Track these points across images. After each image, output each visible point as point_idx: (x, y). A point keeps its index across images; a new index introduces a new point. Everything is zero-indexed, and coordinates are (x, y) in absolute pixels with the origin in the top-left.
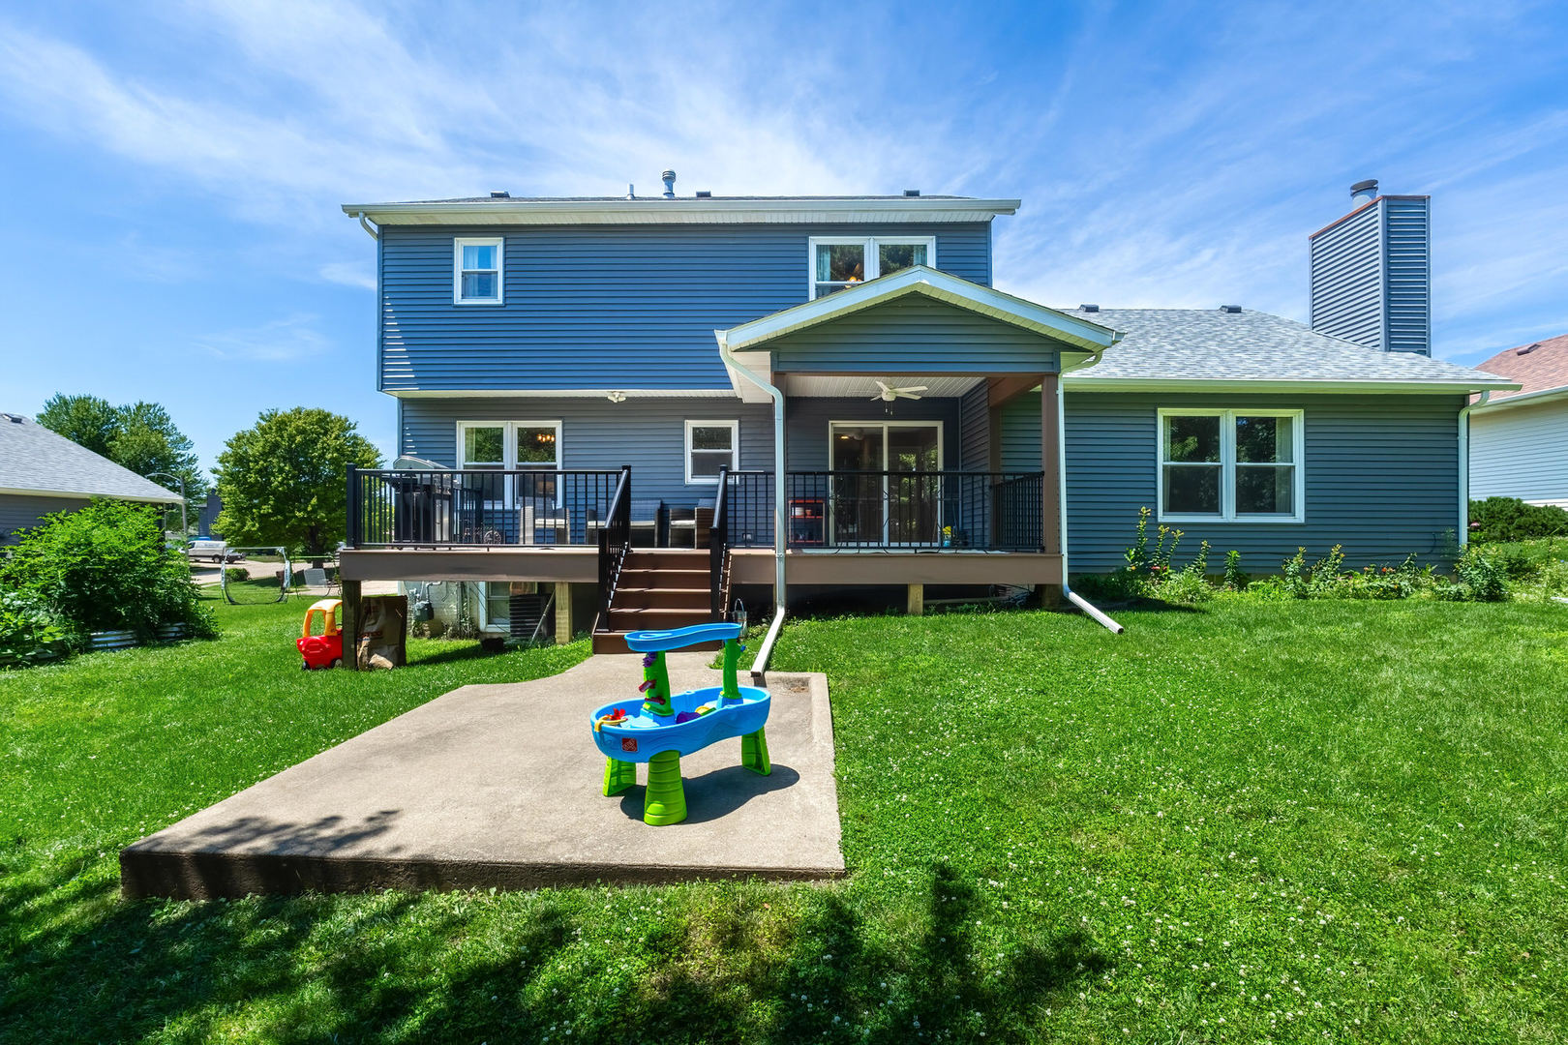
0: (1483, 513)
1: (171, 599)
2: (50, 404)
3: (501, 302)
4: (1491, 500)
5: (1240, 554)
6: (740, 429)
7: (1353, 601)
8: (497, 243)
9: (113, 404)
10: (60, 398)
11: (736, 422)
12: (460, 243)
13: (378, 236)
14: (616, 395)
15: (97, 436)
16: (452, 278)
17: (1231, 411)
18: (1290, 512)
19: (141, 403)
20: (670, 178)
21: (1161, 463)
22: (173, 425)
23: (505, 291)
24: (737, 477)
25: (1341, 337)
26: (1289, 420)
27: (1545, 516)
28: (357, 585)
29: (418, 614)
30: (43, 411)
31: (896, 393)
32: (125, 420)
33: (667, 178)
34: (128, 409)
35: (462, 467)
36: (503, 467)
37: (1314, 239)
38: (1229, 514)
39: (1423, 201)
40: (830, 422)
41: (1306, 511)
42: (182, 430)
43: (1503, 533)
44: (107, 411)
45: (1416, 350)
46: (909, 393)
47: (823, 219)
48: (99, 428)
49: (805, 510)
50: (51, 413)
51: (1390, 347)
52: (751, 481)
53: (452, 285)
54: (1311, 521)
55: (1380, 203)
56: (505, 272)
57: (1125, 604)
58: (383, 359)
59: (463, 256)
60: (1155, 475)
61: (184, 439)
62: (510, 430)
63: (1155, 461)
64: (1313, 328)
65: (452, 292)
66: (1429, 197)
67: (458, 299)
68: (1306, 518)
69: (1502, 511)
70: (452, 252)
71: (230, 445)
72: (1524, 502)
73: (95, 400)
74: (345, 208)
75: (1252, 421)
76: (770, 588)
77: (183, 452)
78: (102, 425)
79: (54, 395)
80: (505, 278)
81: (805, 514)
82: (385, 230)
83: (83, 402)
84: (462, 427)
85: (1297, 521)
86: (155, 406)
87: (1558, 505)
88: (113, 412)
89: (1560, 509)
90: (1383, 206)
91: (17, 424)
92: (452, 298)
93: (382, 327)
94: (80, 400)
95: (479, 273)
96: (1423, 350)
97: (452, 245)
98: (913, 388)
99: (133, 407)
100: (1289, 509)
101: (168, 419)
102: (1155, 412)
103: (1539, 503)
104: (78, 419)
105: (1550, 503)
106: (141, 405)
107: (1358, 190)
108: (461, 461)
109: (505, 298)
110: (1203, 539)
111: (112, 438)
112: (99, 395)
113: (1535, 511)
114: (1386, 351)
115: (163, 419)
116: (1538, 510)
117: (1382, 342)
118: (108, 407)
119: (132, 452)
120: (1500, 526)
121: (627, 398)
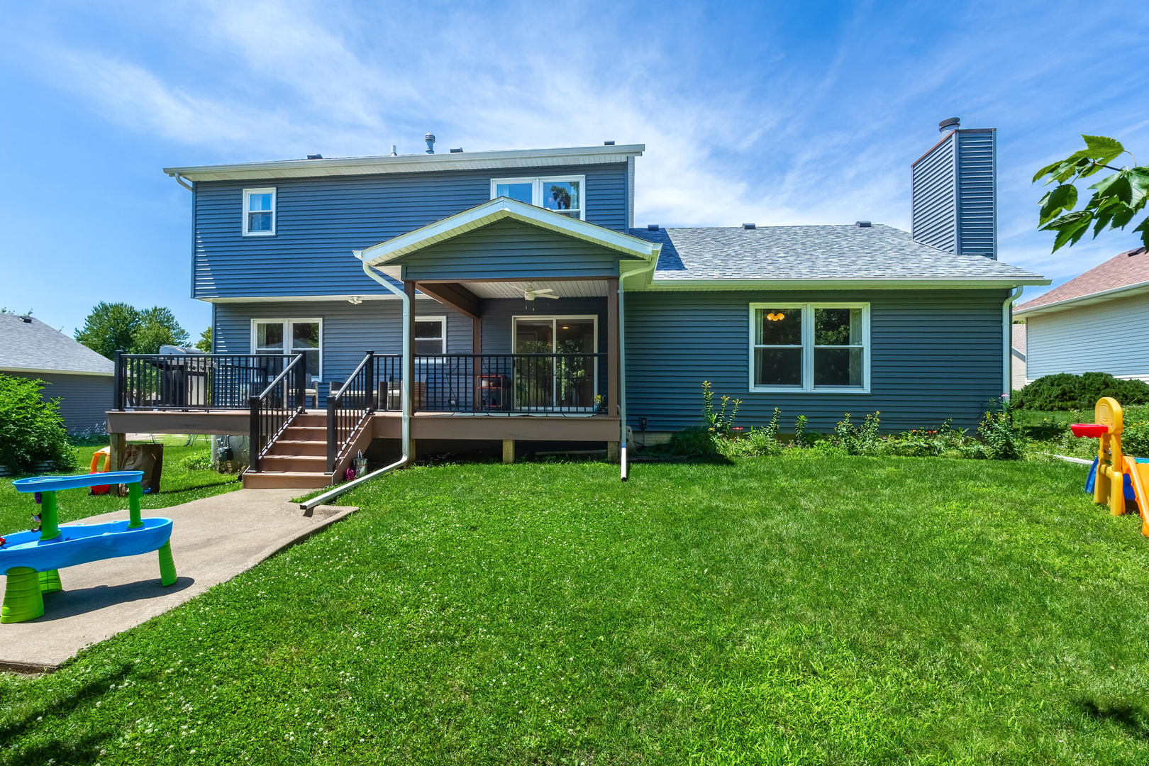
0: (1077, 385)
1: (40, 445)
2: (96, 309)
3: (274, 234)
4: (1087, 375)
5: (807, 418)
6: (447, 322)
7: (894, 457)
8: (272, 191)
9: (138, 309)
10: (103, 305)
11: (445, 317)
12: (247, 193)
13: (193, 189)
14: (355, 299)
15: (126, 330)
16: (241, 218)
17: (809, 304)
18: (860, 384)
19: (156, 308)
20: (431, 140)
21: (752, 345)
22: (176, 322)
23: (277, 226)
24: (445, 358)
25: (930, 245)
26: (860, 310)
27: (1126, 388)
28: (123, 435)
29: (220, 456)
30: (91, 314)
31: (535, 294)
32: (144, 319)
33: (428, 140)
34: (147, 312)
35: (255, 352)
36: (282, 352)
37: (914, 166)
38: (808, 385)
39: (990, 132)
40: (513, 316)
41: (872, 384)
42: (182, 326)
43: (1090, 402)
44: (134, 314)
45: (984, 253)
46: (545, 293)
47: (499, 165)
48: (127, 325)
49: (489, 382)
50: (97, 315)
51: (961, 251)
52: (454, 361)
53: (241, 222)
54: (876, 392)
55: (954, 135)
56: (277, 212)
57: (685, 457)
58: (195, 276)
59: (250, 201)
60: (747, 355)
61: (183, 332)
62: (288, 324)
63: (748, 344)
64: (914, 237)
65: (241, 227)
66: (995, 129)
67: (245, 232)
68: (872, 389)
69: (1092, 384)
70: (241, 199)
71: (203, 336)
72: (1115, 377)
73: (126, 306)
74: (166, 171)
75: (829, 312)
76: (399, 441)
77: (183, 341)
78: (130, 323)
79: (99, 303)
80: (277, 217)
81: (489, 386)
82: (198, 186)
83: (118, 308)
84: (255, 323)
85: (865, 392)
86: (164, 309)
87: (1141, 380)
88: (136, 314)
89: (1143, 382)
90: (956, 138)
91: (28, 324)
92: (241, 232)
93: (195, 253)
94: (117, 306)
95: (263, 214)
96: (991, 253)
97: (241, 194)
98: (545, 291)
99: (150, 310)
100: (859, 383)
101: (173, 318)
102: (748, 305)
103: (1126, 378)
104: (114, 319)
105: (1134, 377)
106: (155, 310)
107: (944, 126)
108: (254, 348)
109: (277, 231)
110: (775, 406)
111: (135, 332)
112: (129, 302)
113: (1119, 384)
114: (958, 254)
115: (170, 319)
116: (1121, 383)
117: (955, 248)
118: (134, 311)
119: (147, 341)
120: (1088, 396)
121: (363, 301)
